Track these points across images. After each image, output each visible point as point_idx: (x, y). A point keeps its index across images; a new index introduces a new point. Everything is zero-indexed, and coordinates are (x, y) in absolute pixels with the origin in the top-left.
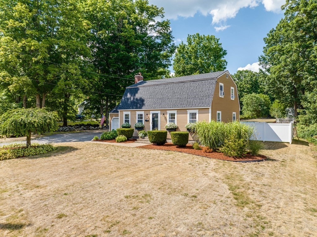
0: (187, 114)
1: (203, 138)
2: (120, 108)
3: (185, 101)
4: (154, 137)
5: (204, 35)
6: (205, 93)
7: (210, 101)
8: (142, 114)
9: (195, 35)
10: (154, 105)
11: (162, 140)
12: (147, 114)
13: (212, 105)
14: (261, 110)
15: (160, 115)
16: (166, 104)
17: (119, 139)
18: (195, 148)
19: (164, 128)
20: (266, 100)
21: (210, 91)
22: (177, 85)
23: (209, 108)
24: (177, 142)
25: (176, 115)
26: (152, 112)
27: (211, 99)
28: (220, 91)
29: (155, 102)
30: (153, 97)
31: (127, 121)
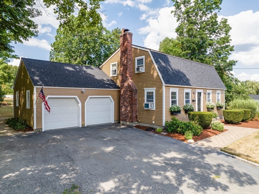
0: (216, 94)
8: (189, 93)
12: (194, 93)
15: (202, 94)
25: (211, 95)
26: (197, 91)
31: (174, 102)
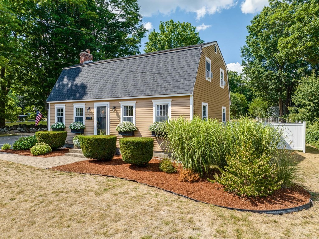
0: (152, 106)
1: (179, 152)
2: (50, 98)
3: (149, 85)
4: (90, 148)
5: (179, 22)
6: (182, 71)
7: (192, 84)
8: (82, 108)
9: (168, 22)
10: (99, 93)
11: (104, 153)
12: (89, 108)
13: (195, 91)
14: (237, 110)
15: (109, 109)
16: (118, 90)
17: (35, 150)
18: (164, 170)
19: (115, 130)
20: (242, 100)
21: (191, 68)
22: (138, 61)
23: (189, 96)
24: (130, 157)
25: (134, 109)
26: (96, 105)
27: (193, 81)
28: (206, 70)
29: (103, 87)
30: (99, 80)
31: (60, 120)
